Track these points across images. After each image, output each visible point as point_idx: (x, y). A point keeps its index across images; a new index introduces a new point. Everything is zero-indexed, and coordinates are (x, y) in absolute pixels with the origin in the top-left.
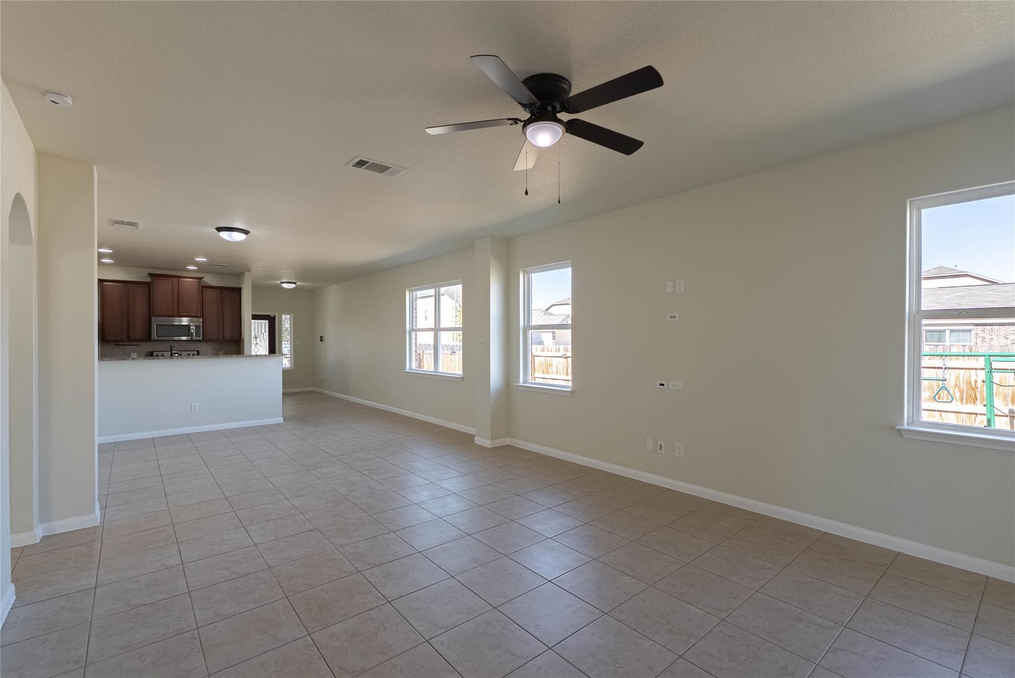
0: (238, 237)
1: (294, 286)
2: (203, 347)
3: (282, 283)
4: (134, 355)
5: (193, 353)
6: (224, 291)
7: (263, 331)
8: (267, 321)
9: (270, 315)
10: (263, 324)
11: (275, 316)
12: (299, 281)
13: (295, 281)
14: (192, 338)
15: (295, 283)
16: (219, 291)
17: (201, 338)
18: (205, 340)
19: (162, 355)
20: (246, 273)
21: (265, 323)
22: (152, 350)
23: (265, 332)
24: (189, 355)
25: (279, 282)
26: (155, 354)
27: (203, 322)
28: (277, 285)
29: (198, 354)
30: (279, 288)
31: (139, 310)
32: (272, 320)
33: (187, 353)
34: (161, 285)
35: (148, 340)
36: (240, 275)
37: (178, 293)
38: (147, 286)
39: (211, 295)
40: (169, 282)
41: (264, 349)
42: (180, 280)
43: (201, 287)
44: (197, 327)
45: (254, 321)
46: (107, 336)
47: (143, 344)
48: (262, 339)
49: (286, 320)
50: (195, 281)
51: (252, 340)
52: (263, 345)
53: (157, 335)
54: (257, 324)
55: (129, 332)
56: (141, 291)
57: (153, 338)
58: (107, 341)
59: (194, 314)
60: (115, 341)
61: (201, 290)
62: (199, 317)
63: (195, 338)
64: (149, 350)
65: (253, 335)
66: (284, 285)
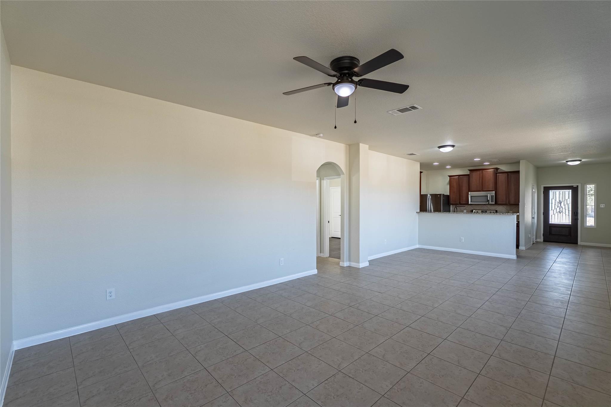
0: (449, 149)
1: (578, 163)
2: (499, 208)
3: (567, 162)
4: (465, 211)
5: (493, 211)
6: (509, 174)
7: (567, 197)
8: (571, 190)
9: (573, 186)
11: (578, 186)
12: (584, 158)
14: (489, 203)
15: (580, 160)
16: (506, 174)
17: (494, 203)
18: (496, 203)
19: (477, 212)
20: (521, 161)
21: (568, 193)
22: (473, 209)
23: (569, 198)
26: (474, 211)
27: (495, 194)
28: (564, 163)
29: (496, 212)
30: (565, 166)
31: (465, 188)
32: (575, 191)
33: (490, 211)
34: (475, 175)
35: (467, 204)
36: (518, 163)
37: (482, 178)
38: (468, 176)
39: (502, 178)
40: (478, 173)
41: (567, 211)
42: (484, 171)
43: (496, 173)
44: (492, 197)
45: (557, 192)
46: (451, 202)
47: (466, 206)
48: (566, 203)
49: (590, 188)
50: (492, 171)
51: (557, 204)
52: (567, 208)
53: (471, 202)
54: (561, 193)
55: (460, 200)
56: (465, 179)
57: (469, 203)
58: (452, 204)
59: (490, 189)
60: (455, 204)
61: (496, 175)
62: (493, 191)
63: (490, 203)
64: (471, 209)
65: (558, 200)
66: (569, 163)
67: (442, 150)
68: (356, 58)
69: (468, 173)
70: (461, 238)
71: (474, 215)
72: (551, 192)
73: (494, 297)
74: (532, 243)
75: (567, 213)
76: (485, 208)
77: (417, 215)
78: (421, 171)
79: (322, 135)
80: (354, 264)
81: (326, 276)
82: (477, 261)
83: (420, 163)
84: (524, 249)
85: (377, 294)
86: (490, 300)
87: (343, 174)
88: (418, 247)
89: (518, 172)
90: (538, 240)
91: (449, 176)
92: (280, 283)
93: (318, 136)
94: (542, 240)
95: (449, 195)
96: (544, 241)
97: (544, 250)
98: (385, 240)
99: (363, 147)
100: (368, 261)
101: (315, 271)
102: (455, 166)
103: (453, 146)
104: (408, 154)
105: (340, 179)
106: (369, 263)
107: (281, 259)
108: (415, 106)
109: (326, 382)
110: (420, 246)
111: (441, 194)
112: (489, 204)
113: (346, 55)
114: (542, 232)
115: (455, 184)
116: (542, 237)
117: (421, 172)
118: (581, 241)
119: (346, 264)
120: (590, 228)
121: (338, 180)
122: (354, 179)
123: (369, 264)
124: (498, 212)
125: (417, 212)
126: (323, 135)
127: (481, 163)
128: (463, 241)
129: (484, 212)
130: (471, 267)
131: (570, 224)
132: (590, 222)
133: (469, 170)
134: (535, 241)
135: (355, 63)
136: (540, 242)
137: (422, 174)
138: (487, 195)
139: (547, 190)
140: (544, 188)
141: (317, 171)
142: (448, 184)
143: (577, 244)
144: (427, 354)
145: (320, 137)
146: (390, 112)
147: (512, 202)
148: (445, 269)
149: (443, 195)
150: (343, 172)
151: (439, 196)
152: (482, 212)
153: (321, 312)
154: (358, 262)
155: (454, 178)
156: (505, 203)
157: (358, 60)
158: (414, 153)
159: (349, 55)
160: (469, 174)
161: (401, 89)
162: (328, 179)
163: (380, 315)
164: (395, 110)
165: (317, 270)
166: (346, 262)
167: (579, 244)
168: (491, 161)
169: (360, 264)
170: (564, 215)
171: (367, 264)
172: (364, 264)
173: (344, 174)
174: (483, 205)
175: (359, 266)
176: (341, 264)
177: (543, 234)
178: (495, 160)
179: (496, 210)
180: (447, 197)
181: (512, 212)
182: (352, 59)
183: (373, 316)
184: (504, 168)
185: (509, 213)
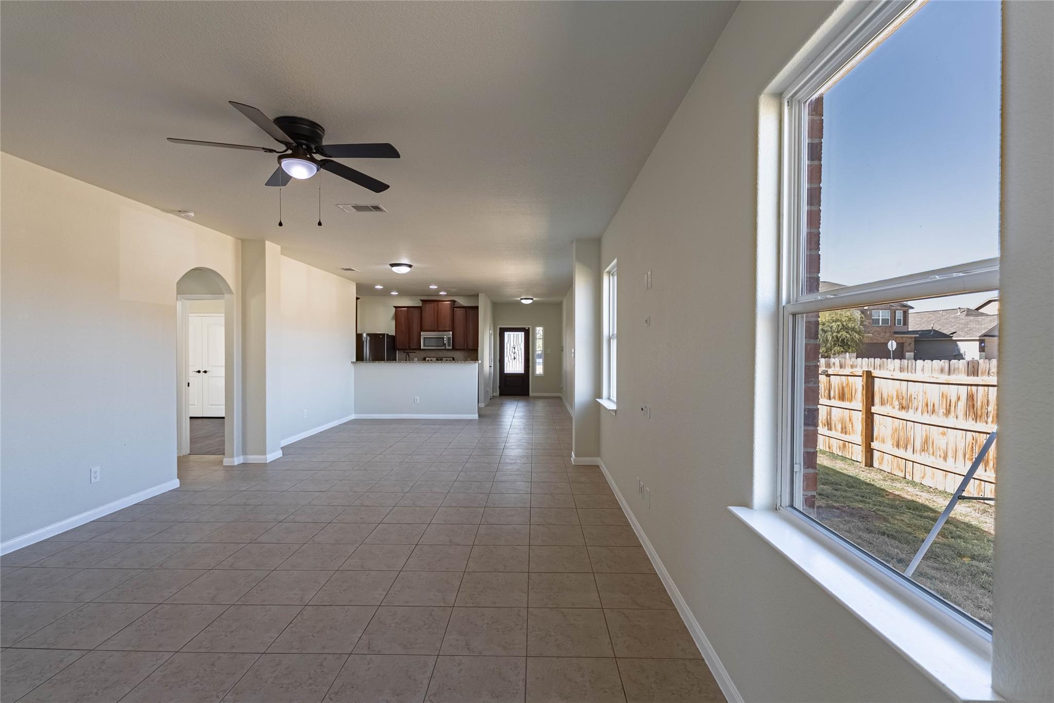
0: (404, 270)
1: (530, 302)
2: (457, 354)
3: (521, 299)
4: (416, 359)
5: (450, 359)
6: (467, 309)
7: (520, 342)
8: (523, 333)
9: (525, 328)
10: (520, 336)
11: (529, 328)
12: (535, 297)
13: (532, 298)
14: (445, 347)
15: (532, 299)
17: (451, 348)
18: (454, 349)
19: (431, 360)
20: (480, 294)
21: (521, 335)
22: (426, 356)
23: (522, 342)
24: (447, 360)
25: (519, 299)
26: (427, 359)
27: (452, 335)
29: (453, 359)
30: (519, 304)
31: (416, 327)
32: (527, 332)
33: (446, 359)
34: (429, 308)
35: (419, 349)
36: (477, 296)
37: (437, 314)
38: (420, 309)
39: (459, 313)
40: (432, 305)
41: (520, 357)
42: (439, 303)
43: (454, 307)
44: (449, 339)
45: (512, 333)
46: (398, 346)
47: (417, 352)
48: (519, 349)
49: (539, 331)
50: (448, 304)
51: (511, 349)
52: (520, 354)
53: (424, 346)
54: (515, 335)
55: (410, 343)
56: (416, 313)
57: (422, 348)
58: (399, 350)
59: (447, 329)
60: (403, 350)
61: (453, 310)
62: (450, 331)
63: (447, 347)
64: (423, 357)
65: (512, 345)
66: (524, 301)
67: (395, 269)
68: (321, 127)
69: (419, 304)
70: (416, 398)
71: (426, 364)
72: (506, 334)
73: (467, 465)
74: (489, 398)
75: (520, 360)
76: (440, 354)
77: (352, 366)
78: (358, 297)
79: (192, 214)
80: (253, 458)
81: (205, 488)
82: (437, 426)
83: (356, 284)
84: (483, 406)
85: (318, 494)
86: (464, 469)
87: (231, 292)
88: (354, 418)
89: (477, 308)
90: (495, 394)
91: (394, 307)
92: (92, 521)
93: (183, 215)
94: (498, 394)
95: (394, 335)
96: (501, 395)
97: (501, 405)
98: (305, 411)
99: (272, 249)
100: (282, 448)
101: (175, 483)
102: (403, 293)
103: (410, 266)
104: (344, 269)
105: (223, 301)
106: (283, 452)
107: (92, 469)
108: (381, 206)
109: (291, 625)
110: (357, 415)
111: (385, 334)
112: (445, 349)
113: (307, 117)
114: (498, 384)
115: (403, 320)
116: (498, 390)
117: (357, 299)
118: (532, 392)
119: (237, 460)
120: (539, 377)
121: (220, 303)
122: (253, 303)
123: (283, 455)
124: (455, 359)
125: (352, 362)
126: (194, 214)
127: (436, 293)
128: (418, 402)
129: (439, 359)
130: (433, 436)
131: (523, 372)
132: (539, 370)
133: (421, 300)
134: (492, 395)
135: (319, 133)
136: (496, 397)
137: (358, 300)
138: (442, 336)
139: (502, 331)
140: (500, 328)
141: (177, 283)
142: (393, 319)
143: (529, 395)
144: (415, 546)
145: (188, 218)
146: (341, 206)
147: (471, 347)
148: (402, 443)
149: (387, 335)
150: (229, 287)
151: (381, 336)
152: (437, 360)
153: (227, 544)
154: (264, 452)
155: (401, 311)
156: (463, 348)
157: (324, 130)
158: (352, 268)
159: (312, 118)
160: (421, 305)
161: (378, 187)
162: (186, 299)
163: (335, 521)
164: (349, 206)
165: (178, 480)
166: (238, 456)
167: (531, 394)
168: (448, 290)
169: (268, 456)
170: (518, 362)
171: (279, 454)
172: (272, 455)
173: (233, 294)
174: (437, 351)
175: (266, 459)
176: (227, 461)
177: (499, 386)
178: (454, 290)
179: (453, 356)
180: (392, 339)
181: (470, 359)
182: (314, 125)
183: (324, 525)
184: (462, 301)
185: (467, 360)
